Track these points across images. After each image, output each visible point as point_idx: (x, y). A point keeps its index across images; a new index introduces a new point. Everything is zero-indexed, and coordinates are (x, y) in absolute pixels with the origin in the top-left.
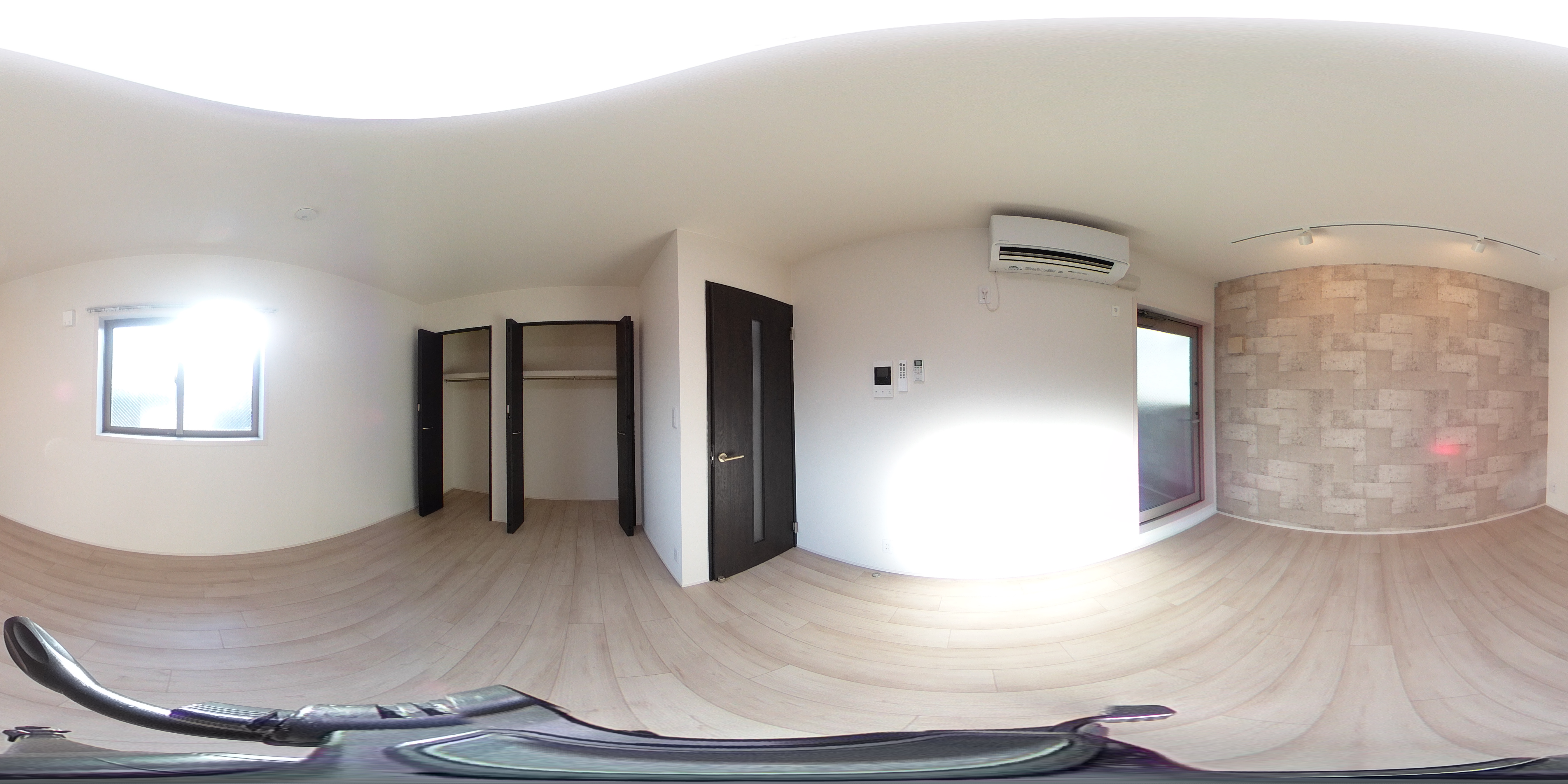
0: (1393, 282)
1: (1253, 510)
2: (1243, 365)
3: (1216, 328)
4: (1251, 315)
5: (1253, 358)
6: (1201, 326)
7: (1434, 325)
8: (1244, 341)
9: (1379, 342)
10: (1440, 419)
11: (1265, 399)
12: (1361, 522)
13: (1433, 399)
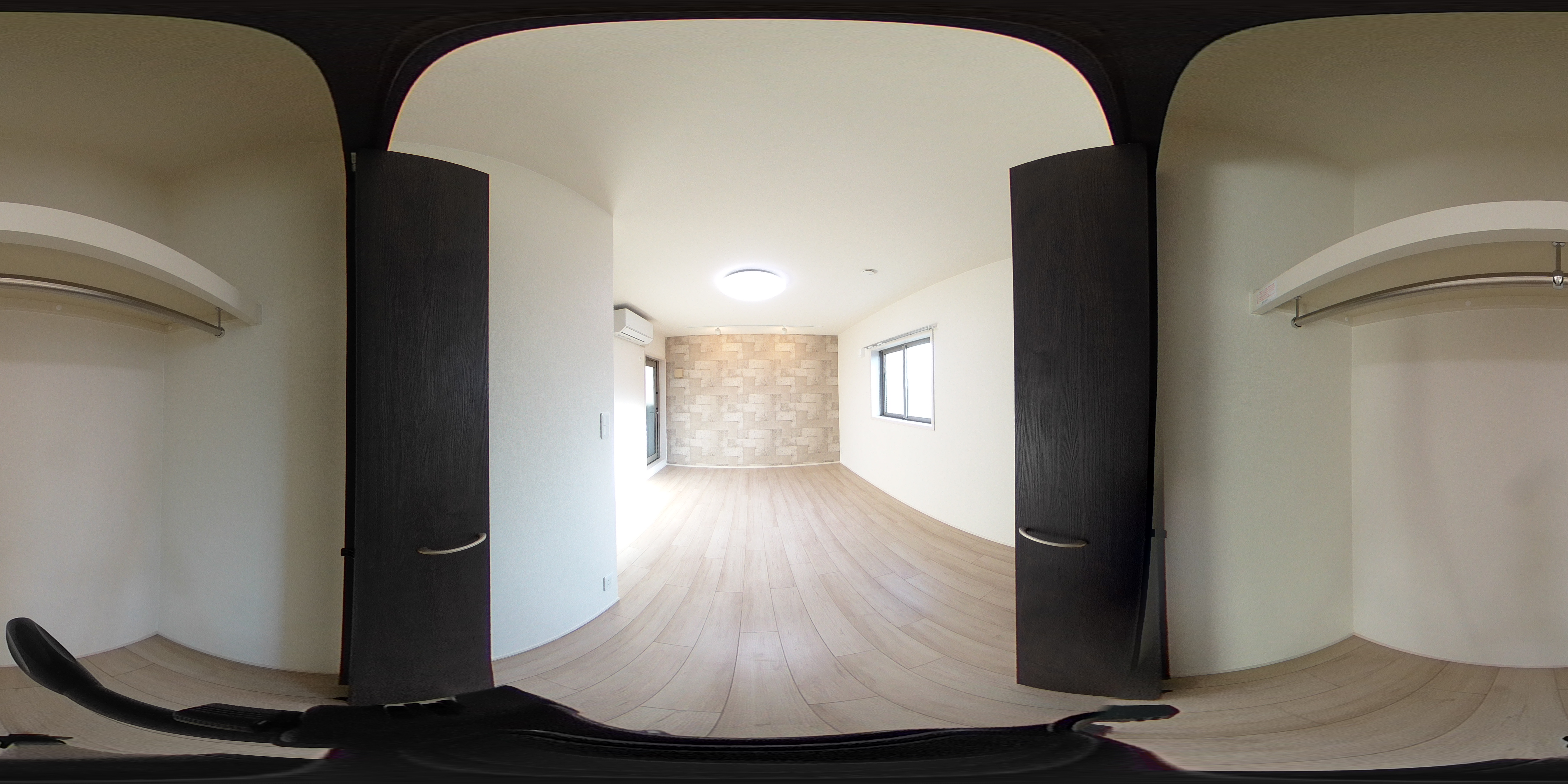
0: (754, 344)
1: (687, 459)
2: (682, 383)
3: (666, 363)
4: (687, 358)
5: (688, 380)
6: (659, 361)
7: (774, 364)
8: (683, 371)
9: (749, 373)
10: (777, 408)
11: (694, 400)
12: (740, 461)
13: (774, 398)
